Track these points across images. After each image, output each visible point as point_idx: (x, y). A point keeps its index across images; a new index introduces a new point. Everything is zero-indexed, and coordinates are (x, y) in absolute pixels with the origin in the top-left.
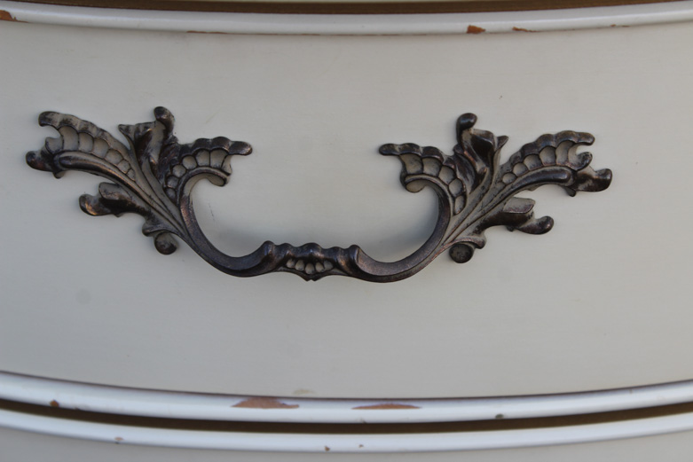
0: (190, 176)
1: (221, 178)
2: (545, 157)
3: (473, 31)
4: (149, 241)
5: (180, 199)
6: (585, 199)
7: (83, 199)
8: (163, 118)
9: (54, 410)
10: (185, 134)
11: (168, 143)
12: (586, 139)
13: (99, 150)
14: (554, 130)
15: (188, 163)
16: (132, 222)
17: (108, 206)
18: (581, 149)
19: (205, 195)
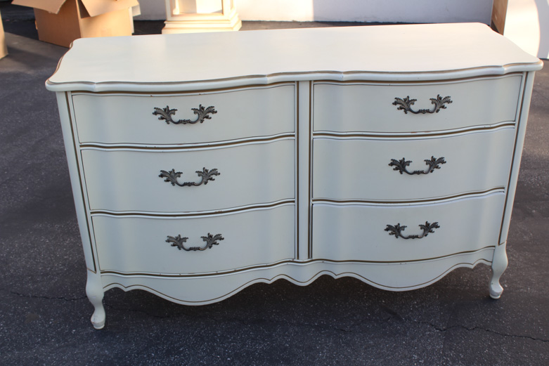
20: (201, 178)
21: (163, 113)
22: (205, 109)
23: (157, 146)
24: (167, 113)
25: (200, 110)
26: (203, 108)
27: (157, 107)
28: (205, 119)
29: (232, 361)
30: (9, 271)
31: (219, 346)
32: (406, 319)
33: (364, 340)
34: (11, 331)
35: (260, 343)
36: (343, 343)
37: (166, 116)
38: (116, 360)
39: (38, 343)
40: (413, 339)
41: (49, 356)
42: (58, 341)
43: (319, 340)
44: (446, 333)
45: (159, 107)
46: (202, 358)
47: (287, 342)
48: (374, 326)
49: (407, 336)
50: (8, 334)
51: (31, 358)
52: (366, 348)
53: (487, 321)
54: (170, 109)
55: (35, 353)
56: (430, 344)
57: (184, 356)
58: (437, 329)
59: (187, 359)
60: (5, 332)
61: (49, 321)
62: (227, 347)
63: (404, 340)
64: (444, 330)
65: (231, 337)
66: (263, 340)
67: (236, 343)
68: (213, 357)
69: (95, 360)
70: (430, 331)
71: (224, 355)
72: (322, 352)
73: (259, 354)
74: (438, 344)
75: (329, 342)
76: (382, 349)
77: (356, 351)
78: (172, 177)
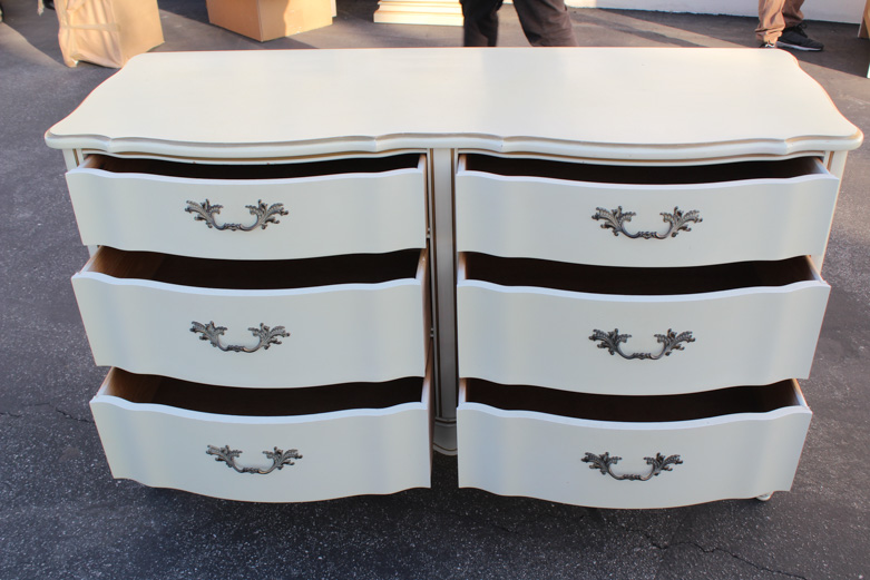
20: (257, 339)
21: (201, 210)
22: (268, 208)
24: (208, 211)
25: (259, 209)
26: (264, 206)
27: (190, 200)
28: (269, 223)
29: (324, 561)
30: (64, 376)
31: (312, 534)
32: (608, 521)
33: (532, 550)
34: (38, 472)
35: (373, 537)
36: (499, 551)
37: (205, 215)
38: (161, 539)
39: (67, 496)
40: (610, 558)
41: (73, 518)
42: (93, 497)
43: (464, 542)
44: (666, 553)
45: (193, 201)
46: (282, 551)
47: (414, 540)
48: (555, 526)
49: (602, 552)
50: (32, 476)
51: (50, 520)
52: (532, 566)
53: (739, 538)
54: (212, 205)
55: (58, 511)
56: (635, 570)
57: (258, 544)
58: (654, 545)
59: (259, 550)
60: (29, 473)
61: (91, 462)
62: (324, 537)
63: (595, 558)
64: (666, 547)
65: (334, 520)
66: (380, 532)
67: (339, 531)
68: (299, 551)
69: (133, 534)
70: (641, 546)
71: (316, 549)
72: (463, 564)
73: (368, 555)
74: (648, 573)
75: (479, 547)
76: (556, 570)
77: (515, 569)
78: (210, 333)
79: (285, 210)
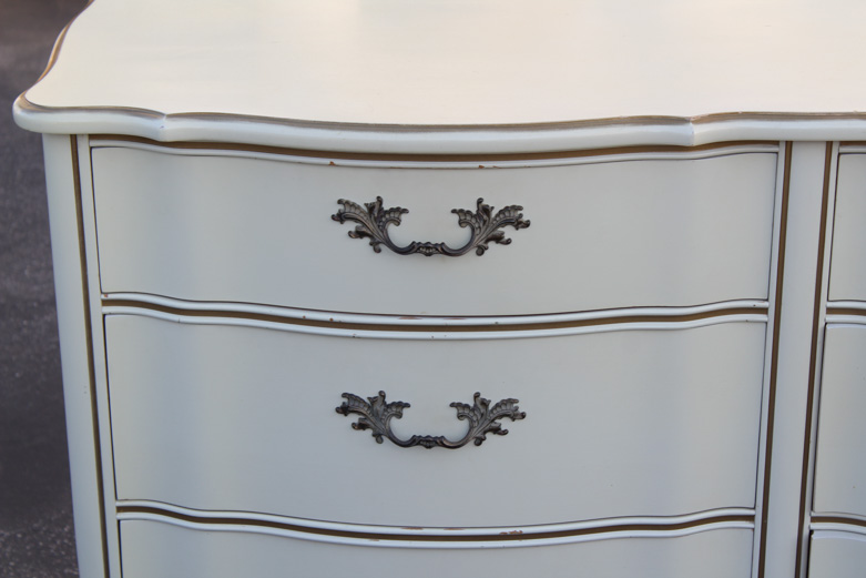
0: (388, 221)
1: (398, 222)
2: (507, 214)
3: (481, 167)
4: (372, 248)
5: (383, 229)
6: (522, 231)
7: (350, 233)
8: (380, 200)
9: (331, 324)
10: (386, 207)
11: (381, 209)
12: (520, 208)
13: (357, 212)
14: (510, 205)
15: (387, 216)
16: (367, 240)
17: (359, 234)
18: (519, 212)
19: (392, 230)
20: (465, 424)
21: (366, 219)
22: (494, 213)
23: (337, 318)
24: (378, 219)
25: (477, 216)
26: (486, 210)
27: (346, 198)
28: (491, 245)
37: (372, 226)
45: (352, 200)
78: (376, 414)
79: (524, 219)
